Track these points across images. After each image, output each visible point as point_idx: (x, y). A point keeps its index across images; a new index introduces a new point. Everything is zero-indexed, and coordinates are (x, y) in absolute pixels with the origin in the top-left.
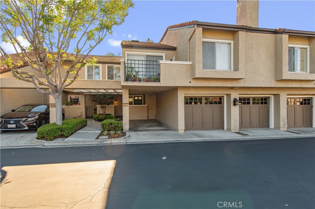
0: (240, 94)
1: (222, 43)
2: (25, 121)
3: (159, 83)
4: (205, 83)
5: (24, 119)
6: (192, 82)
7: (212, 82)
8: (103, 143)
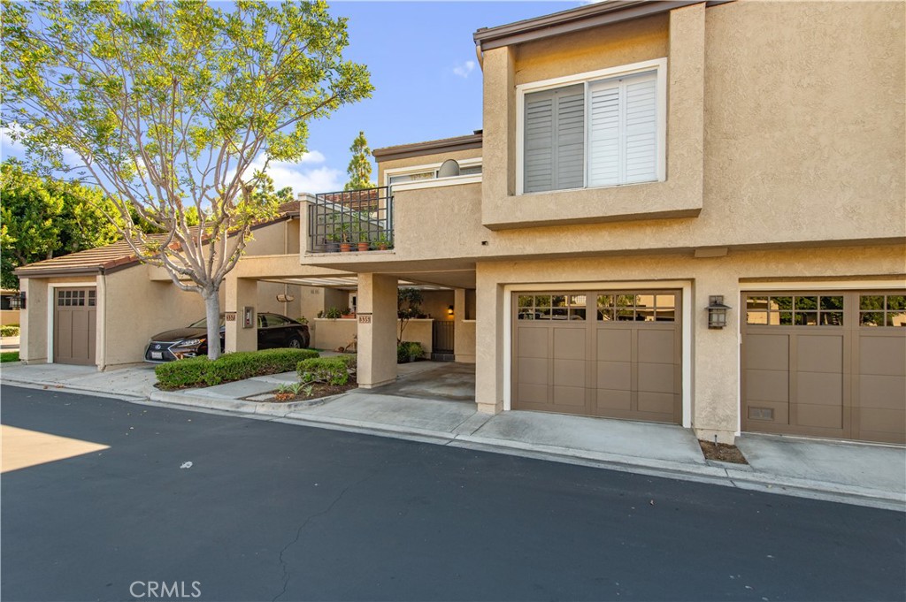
0: (741, 280)
1: (620, 79)
2: (176, 347)
3: (390, 251)
4: (539, 241)
5: (176, 343)
6: (490, 241)
7: (569, 235)
8: (239, 410)
